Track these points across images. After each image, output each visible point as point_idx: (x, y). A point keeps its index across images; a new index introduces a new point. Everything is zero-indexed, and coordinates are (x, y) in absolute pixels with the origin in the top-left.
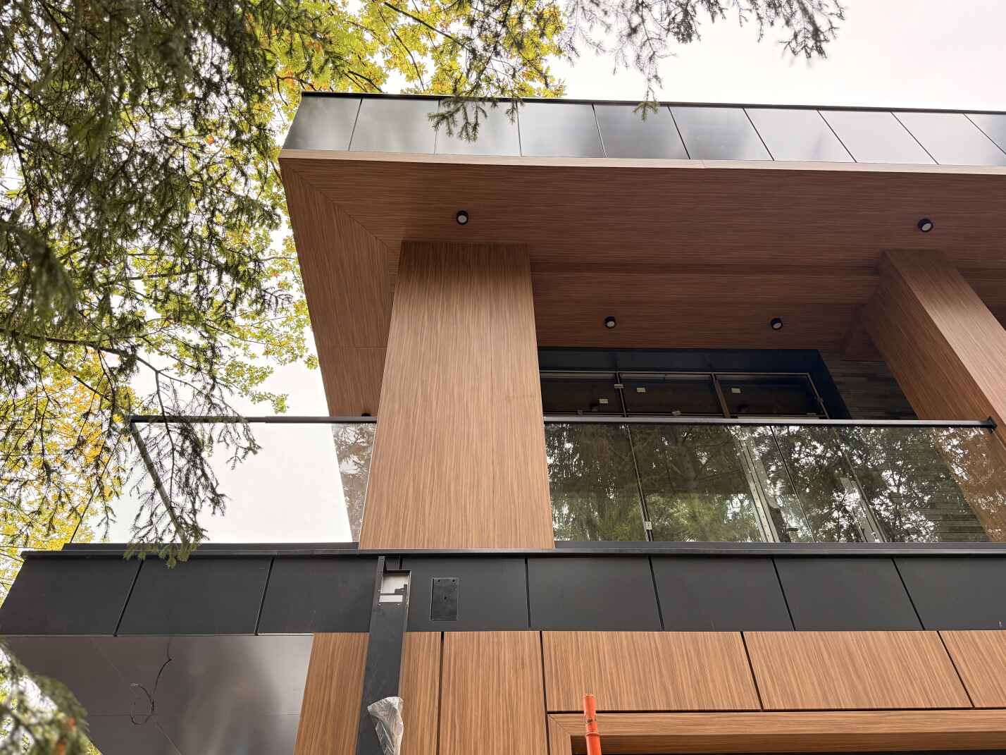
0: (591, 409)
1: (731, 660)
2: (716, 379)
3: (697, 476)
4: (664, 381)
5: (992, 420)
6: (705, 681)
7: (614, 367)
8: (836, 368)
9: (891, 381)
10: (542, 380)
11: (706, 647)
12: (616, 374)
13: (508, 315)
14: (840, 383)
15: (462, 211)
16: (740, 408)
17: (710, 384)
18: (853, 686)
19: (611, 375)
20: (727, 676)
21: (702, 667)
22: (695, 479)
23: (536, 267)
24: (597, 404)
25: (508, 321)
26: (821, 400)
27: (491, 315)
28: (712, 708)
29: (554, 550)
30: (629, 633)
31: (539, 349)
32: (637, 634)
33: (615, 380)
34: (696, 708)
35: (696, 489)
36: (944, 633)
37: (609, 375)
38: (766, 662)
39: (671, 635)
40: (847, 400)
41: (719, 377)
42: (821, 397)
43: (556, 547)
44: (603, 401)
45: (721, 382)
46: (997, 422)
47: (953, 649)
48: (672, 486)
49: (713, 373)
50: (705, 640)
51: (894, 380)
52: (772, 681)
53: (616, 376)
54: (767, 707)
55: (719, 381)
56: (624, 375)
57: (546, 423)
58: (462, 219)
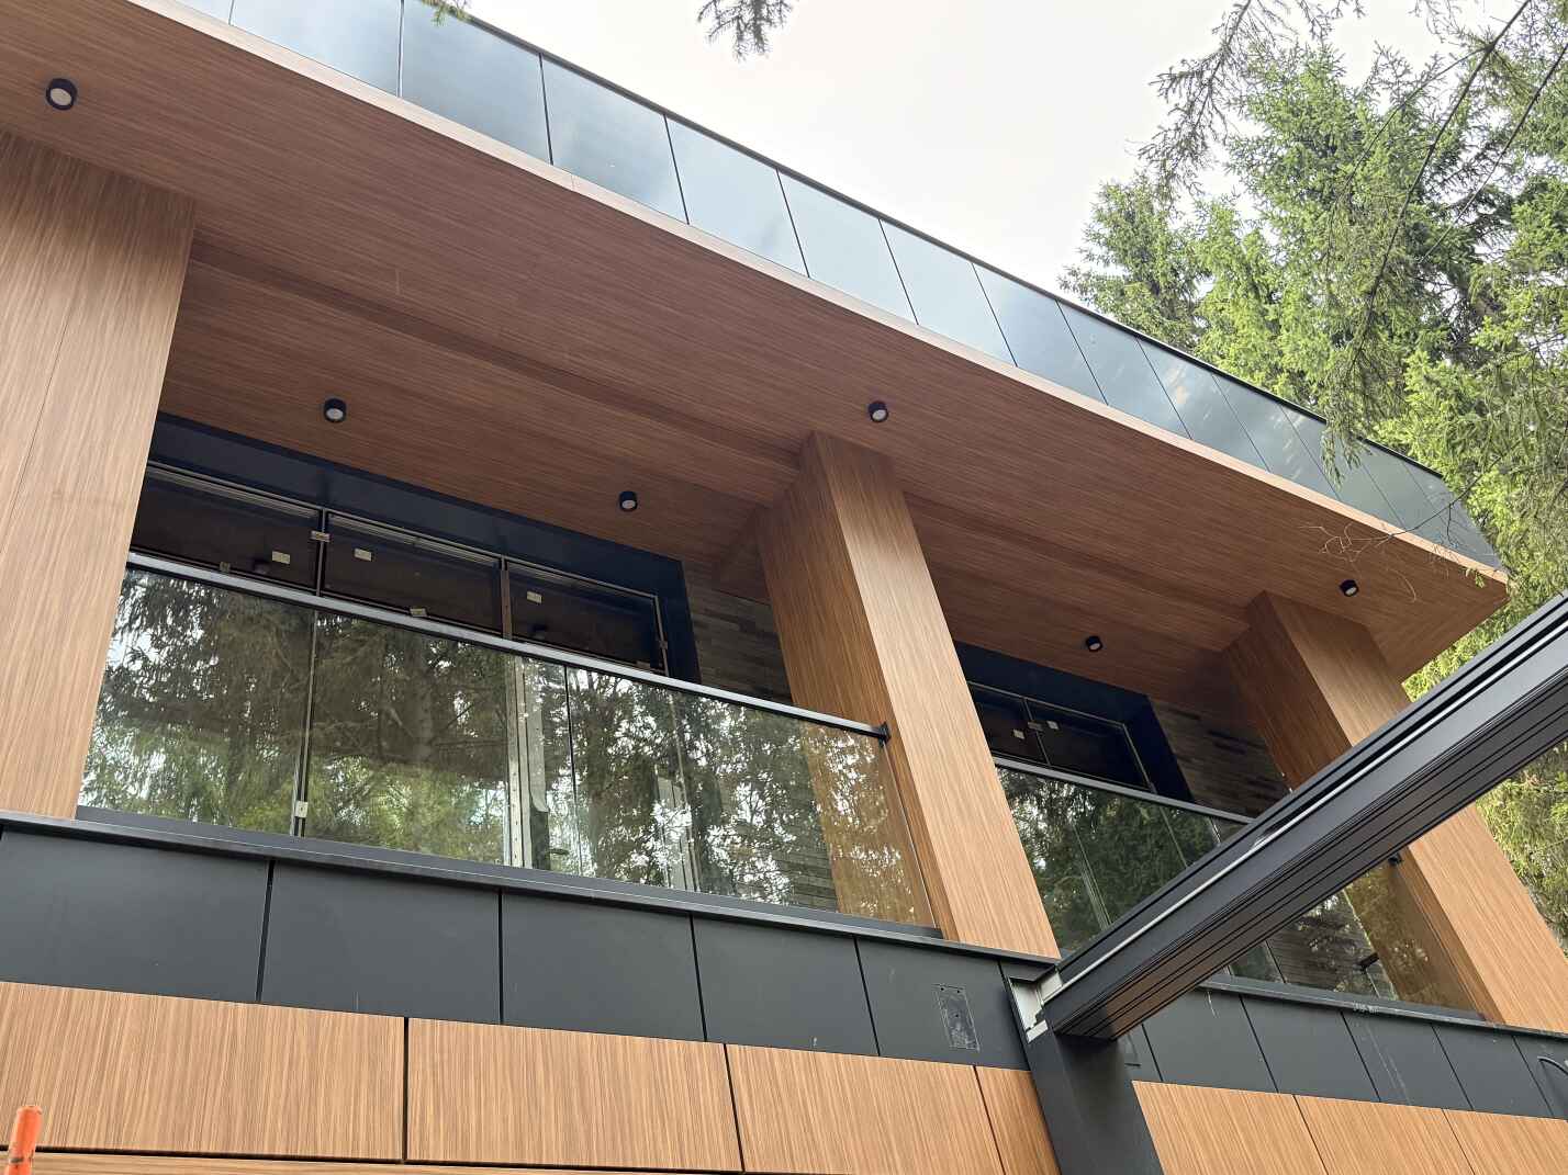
0: (254, 568)
1: (373, 1071)
2: (506, 569)
3: (434, 738)
4: (413, 549)
5: (887, 729)
6: (313, 1101)
7: (324, 500)
8: (700, 600)
9: (772, 638)
10: (148, 481)
11: (331, 1043)
12: (321, 512)
13: (110, 326)
14: (698, 624)
15: (64, 81)
16: (536, 629)
17: (493, 573)
18: (569, 1127)
19: (312, 512)
20: (357, 1095)
21: (313, 1079)
22: (430, 743)
23: (202, 251)
24: (265, 560)
25: (108, 335)
26: (664, 645)
27: (72, 310)
28: (310, 1153)
29: (70, 822)
30: (185, 1001)
31: (162, 417)
32: (201, 1005)
33: (318, 523)
34: (281, 1152)
35: (427, 761)
36: (734, 1049)
37: (306, 511)
38: (434, 1074)
39: (272, 1011)
40: (702, 652)
41: (511, 565)
42: (665, 639)
43: (76, 818)
44: (280, 557)
45: (514, 577)
46: (892, 734)
47: (738, 1075)
48: (380, 747)
49: (504, 557)
50: (333, 1028)
51: (776, 637)
52: (437, 1108)
53: (321, 516)
54: (411, 1157)
55: (510, 573)
56: (336, 519)
57: (130, 566)
58: (60, 96)
